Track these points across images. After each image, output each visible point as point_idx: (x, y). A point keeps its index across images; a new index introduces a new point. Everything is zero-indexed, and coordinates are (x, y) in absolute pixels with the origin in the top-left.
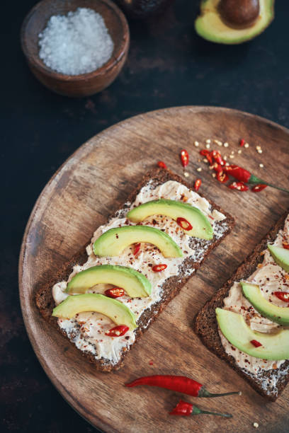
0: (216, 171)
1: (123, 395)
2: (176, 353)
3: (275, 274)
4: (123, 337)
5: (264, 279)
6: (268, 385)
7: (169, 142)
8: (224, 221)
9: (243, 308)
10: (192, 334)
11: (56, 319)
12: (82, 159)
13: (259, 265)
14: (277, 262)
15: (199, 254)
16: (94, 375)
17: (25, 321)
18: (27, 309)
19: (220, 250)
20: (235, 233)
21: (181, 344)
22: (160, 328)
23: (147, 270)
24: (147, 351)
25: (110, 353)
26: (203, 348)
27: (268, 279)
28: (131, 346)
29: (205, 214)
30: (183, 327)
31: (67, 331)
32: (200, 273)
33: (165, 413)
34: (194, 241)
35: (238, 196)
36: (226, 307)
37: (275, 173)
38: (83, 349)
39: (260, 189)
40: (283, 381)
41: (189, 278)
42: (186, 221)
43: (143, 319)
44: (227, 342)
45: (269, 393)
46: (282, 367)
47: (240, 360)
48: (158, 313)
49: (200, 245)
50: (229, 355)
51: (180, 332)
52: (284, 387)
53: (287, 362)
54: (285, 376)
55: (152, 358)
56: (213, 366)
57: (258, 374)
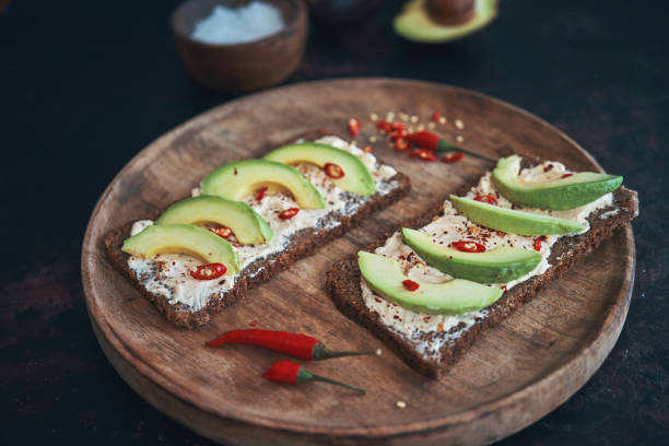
0: (394, 139)
1: (200, 355)
2: (293, 316)
3: (457, 226)
4: (216, 281)
5: (439, 233)
6: (426, 348)
7: (337, 114)
8: (393, 179)
9: (402, 257)
10: (323, 297)
11: (127, 255)
12: (216, 122)
13: (435, 218)
14: (461, 211)
15: (351, 209)
16: (162, 330)
17: (82, 259)
18: (90, 246)
19: (384, 215)
20: (410, 200)
21: (302, 306)
22: (278, 287)
23: (272, 217)
24: (250, 310)
25: (192, 299)
26: (336, 313)
27: (446, 233)
28: (225, 294)
30: (311, 290)
31: (138, 272)
32: (350, 236)
33: (259, 382)
34: (347, 196)
35: (422, 165)
37: (479, 145)
38: (155, 291)
39: (455, 159)
40: (451, 345)
41: (331, 232)
42: (336, 166)
43: (252, 267)
44: (370, 293)
45: (425, 357)
46: (452, 330)
47: (387, 315)
48: (276, 264)
49: (355, 201)
50: (371, 310)
51: (305, 294)
52: (451, 353)
53: (462, 325)
54: (456, 339)
55: (256, 319)
56: (346, 334)
57: (413, 335)
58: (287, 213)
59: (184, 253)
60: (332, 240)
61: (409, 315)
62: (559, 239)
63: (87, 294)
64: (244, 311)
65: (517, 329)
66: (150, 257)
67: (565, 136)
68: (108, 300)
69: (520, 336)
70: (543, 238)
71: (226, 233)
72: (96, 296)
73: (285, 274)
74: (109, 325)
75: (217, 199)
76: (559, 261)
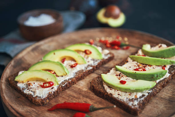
1: (46, 114)
2: (80, 98)
3: (134, 65)
4: (50, 88)
5: (128, 67)
6: (132, 104)
7: (85, 39)
8: (108, 54)
9: (117, 75)
10: (90, 91)
11: (17, 82)
13: (126, 63)
15: (95, 63)
18: (3, 81)
21: (82, 95)
22: (73, 90)
23: (68, 67)
24: (63, 98)
25: (42, 95)
26: (95, 96)
27: (130, 67)
28: (54, 92)
30: (85, 89)
31: (21, 87)
32: (96, 72)
38: (27, 93)
39: (127, 48)
40: (141, 103)
41: (89, 71)
42: (88, 50)
43: (63, 83)
44: (108, 87)
45: (133, 107)
46: (140, 98)
47: (115, 94)
48: (72, 81)
49: (96, 61)
50: (109, 93)
51: (83, 91)
52: (142, 105)
53: (143, 96)
54: (143, 100)
55: (66, 100)
56: (100, 103)
57: (126, 100)
58: (74, 65)
59: (38, 80)
60: (90, 74)
61: (123, 94)
62: (170, 67)
63: (2, 96)
64: (62, 98)
65: (163, 97)
66: (25, 82)
68: (10, 98)
69: (165, 99)
70: (165, 66)
71: (53, 72)
72: (5, 96)
73: (75, 85)
74: (10, 105)
75: (49, 61)
76: (172, 73)
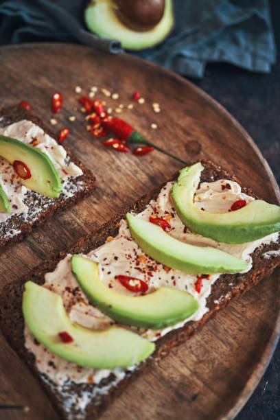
0: (92, 122)
3: (128, 253)
5: (110, 257)
6: (74, 405)
8: (79, 178)
9: (68, 289)
13: (110, 238)
14: (133, 237)
15: (34, 213)
19: (67, 217)
20: (95, 200)
27: (116, 258)
29: (57, 167)
32: (32, 240)
34: (32, 196)
35: (113, 156)
36: (46, 284)
37: (170, 137)
42: (24, 165)
45: (70, 417)
46: (103, 383)
47: (42, 361)
49: (39, 204)
50: (29, 351)
52: (96, 411)
53: (112, 377)
54: (103, 396)
56: (6, 367)
57: (63, 387)
61: (64, 362)
62: (221, 276)
65: (165, 374)
67: (250, 140)
70: (206, 276)
76: (216, 305)
